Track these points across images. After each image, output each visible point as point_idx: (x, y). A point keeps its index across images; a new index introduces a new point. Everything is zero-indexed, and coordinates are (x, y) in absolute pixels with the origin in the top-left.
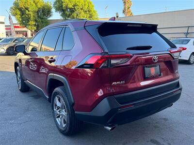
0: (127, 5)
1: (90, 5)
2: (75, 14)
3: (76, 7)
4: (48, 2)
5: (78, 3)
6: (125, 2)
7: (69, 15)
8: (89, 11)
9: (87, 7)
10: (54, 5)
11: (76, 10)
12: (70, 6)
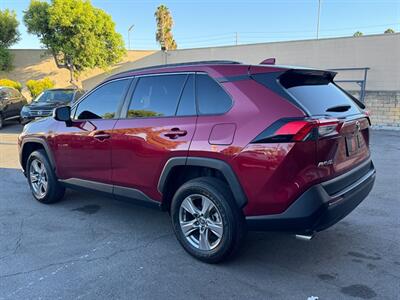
0: (164, 25)
1: (107, 23)
2: (76, 40)
3: (78, 26)
4: (7, 10)
5: (83, 18)
6: (160, 19)
7: (63, 42)
8: (104, 34)
9: (101, 25)
10: (26, 17)
11: (78, 32)
12: (67, 22)
